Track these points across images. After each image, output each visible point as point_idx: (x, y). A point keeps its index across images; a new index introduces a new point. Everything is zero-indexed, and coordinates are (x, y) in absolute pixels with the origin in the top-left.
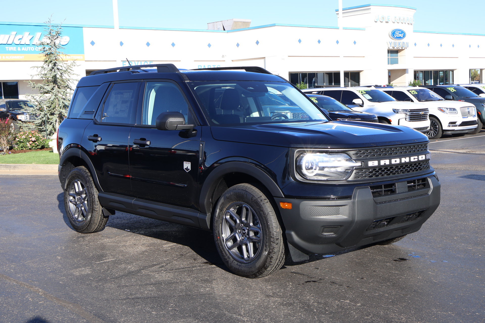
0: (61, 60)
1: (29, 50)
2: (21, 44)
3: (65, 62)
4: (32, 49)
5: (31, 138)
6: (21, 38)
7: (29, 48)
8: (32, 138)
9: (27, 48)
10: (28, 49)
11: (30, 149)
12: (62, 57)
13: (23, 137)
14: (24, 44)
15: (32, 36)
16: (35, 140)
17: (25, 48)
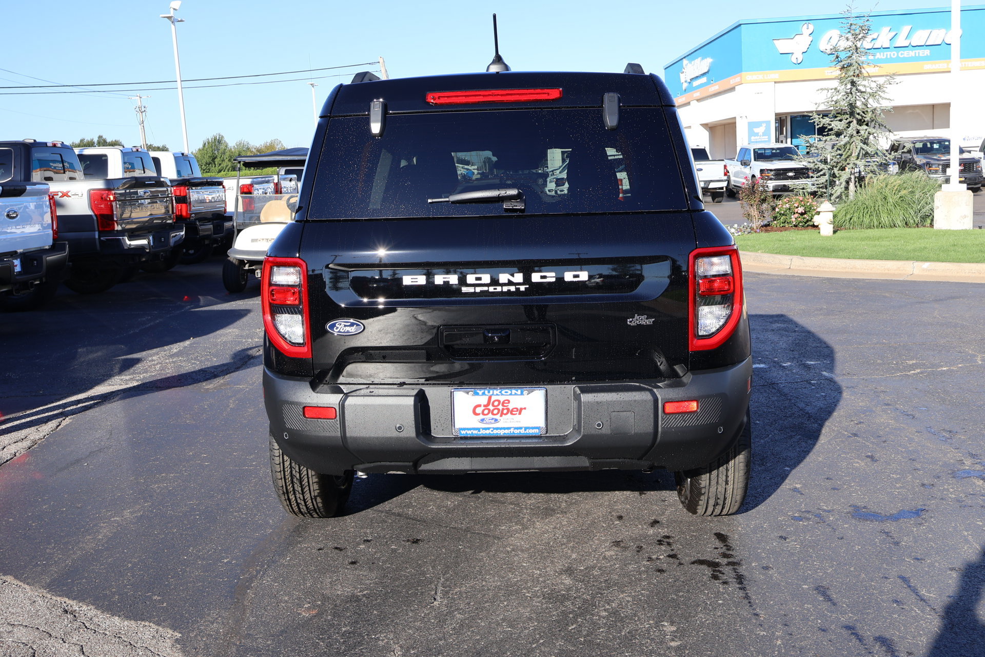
0: (866, 74)
1: (889, 57)
2: (875, 47)
3: (874, 79)
4: (894, 54)
5: (797, 208)
6: (876, 37)
7: (889, 53)
8: (799, 208)
9: (885, 53)
10: (887, 55)
11: (796, 226)
12: (867, 70)
13: (784, 206)
14: (880, 47)
15: (895, 33)
16: (803, 211)
17: (882, 54)
